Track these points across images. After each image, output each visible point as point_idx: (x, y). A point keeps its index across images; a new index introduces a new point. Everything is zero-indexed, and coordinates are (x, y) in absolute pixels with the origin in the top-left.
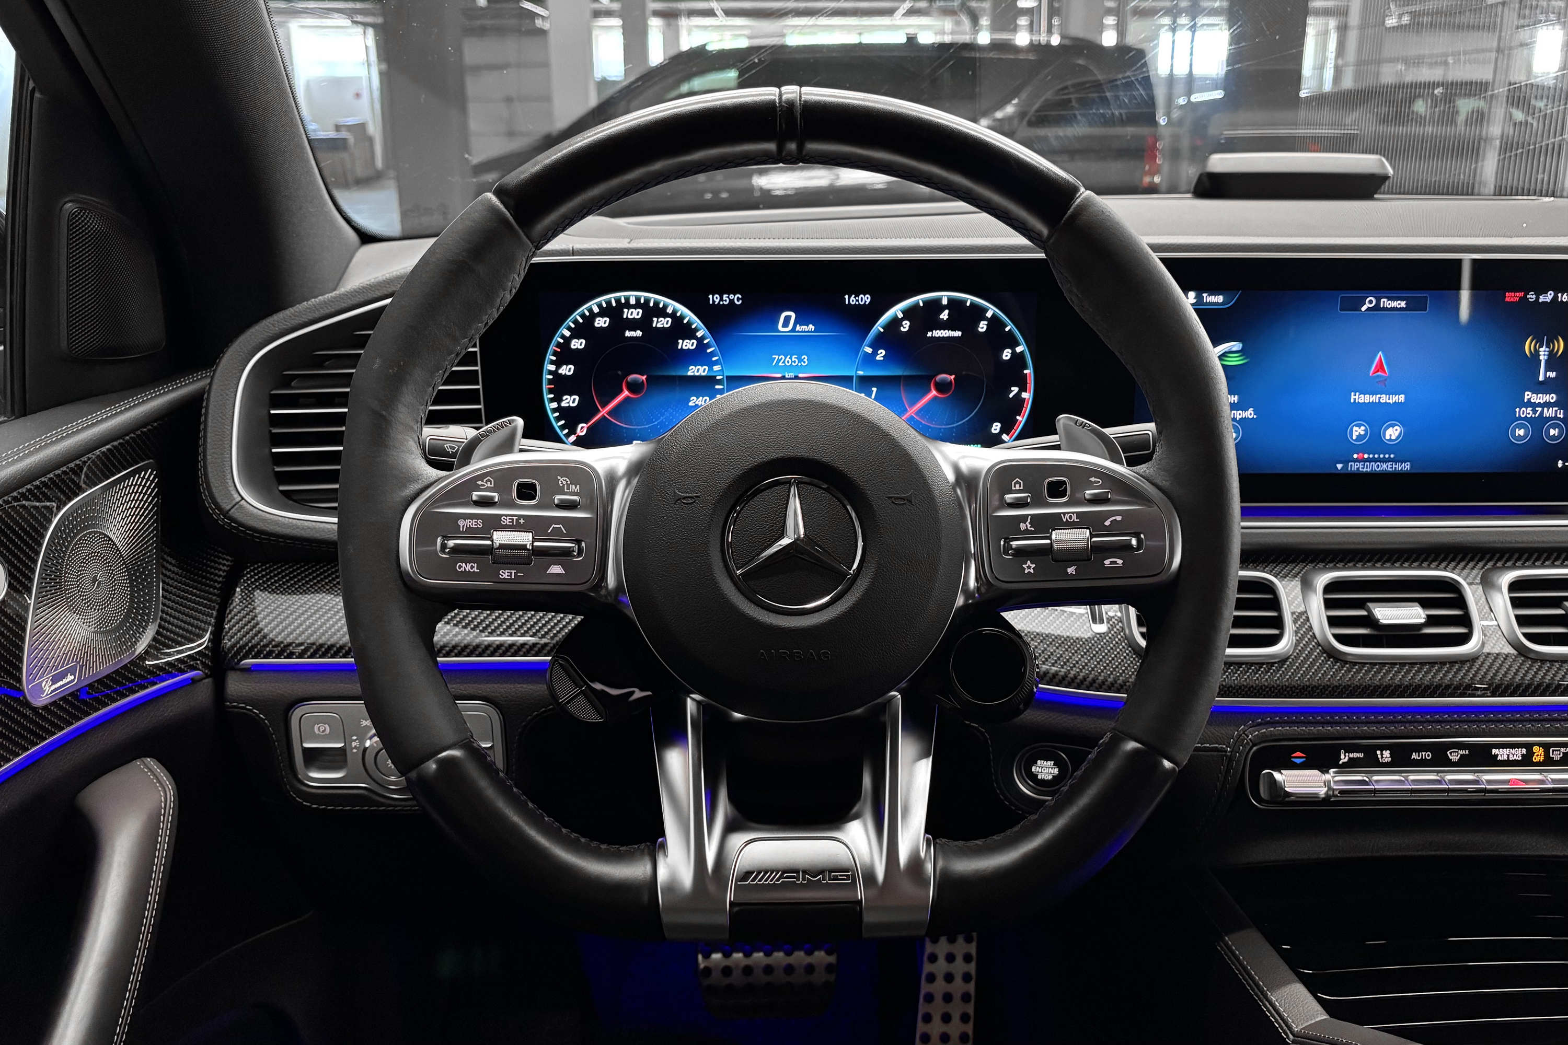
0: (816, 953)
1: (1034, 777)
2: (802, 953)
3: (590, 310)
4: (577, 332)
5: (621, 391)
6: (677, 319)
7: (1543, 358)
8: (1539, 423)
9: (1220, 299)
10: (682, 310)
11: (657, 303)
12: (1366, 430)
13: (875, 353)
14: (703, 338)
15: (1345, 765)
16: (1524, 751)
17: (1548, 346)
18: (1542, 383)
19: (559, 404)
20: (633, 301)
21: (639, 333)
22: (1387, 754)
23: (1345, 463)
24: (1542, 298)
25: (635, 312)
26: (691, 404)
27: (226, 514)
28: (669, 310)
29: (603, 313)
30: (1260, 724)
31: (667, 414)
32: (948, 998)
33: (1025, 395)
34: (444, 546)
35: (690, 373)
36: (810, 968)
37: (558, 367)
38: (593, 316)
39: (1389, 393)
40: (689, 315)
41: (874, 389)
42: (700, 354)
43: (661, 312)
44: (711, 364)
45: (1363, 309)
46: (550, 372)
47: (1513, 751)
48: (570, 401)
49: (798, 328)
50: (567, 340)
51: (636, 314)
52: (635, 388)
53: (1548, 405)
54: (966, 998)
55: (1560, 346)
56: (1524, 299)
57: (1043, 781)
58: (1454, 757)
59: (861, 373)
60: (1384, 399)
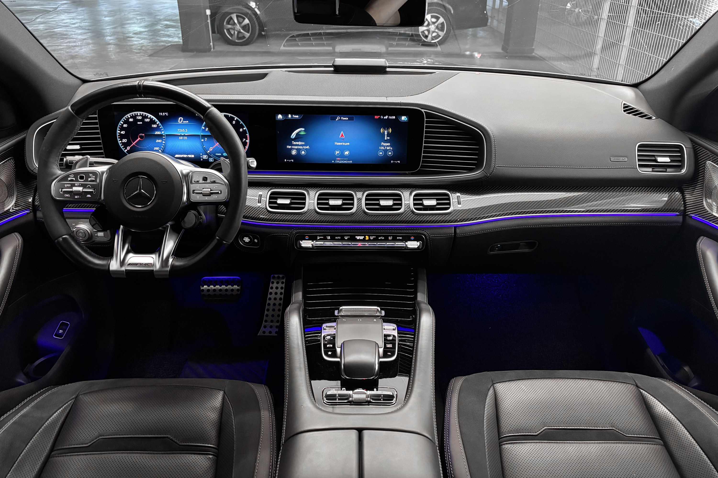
0: (234, 286)
1: (244, 241)
2: (224, 286)
3: (128, 117)
4: (125, 122)
5: (138, 138)
6: (151, 119)
7: (386, 134)
8: (386, 151)
9: (297, 117)
10: (152, 117)
11: (145, 115)
12: (339, 152)
13: (205, 129)
14: (159, 124)
15: (319, 240)
16: (364, 237)
17: (387, 130)
18: (386, 140)
19: (122, 141)
20: (139, 114)
21: (141, 123)
22: (329, 237)
23: (335, 161)
24: (385, 118)
25: (140, 117)
26: (157, 142)
27: (32, 171)
28: (149, 117)
29: (131, 117)
30: (297, 229)
31: (151, 144)
32: (275, 299)
33: (247, 141)
34: (61, 191)
35: (156, 134)
36: (232, 290)
37: (121, 132)
38: (129, 118)
39: (345, 142)
40: (154, 118)
41: (206, 138)
42: (158, 128)
43: (147, 117)
44: (161, 131)
45: (337, 120)
46: (119, 133)
47: (361, 237)
48: (125, 141)
49: (184, 122)
50: (122, 125)
51: (140, 118)
52: (141, 137)
53: (388, 146)
54: (280, 299)
55: (390, 130)
56: (380, 118)
57: (246, 242)
58: (346, 238)
59: (202, 134)
60: (344, 144)
